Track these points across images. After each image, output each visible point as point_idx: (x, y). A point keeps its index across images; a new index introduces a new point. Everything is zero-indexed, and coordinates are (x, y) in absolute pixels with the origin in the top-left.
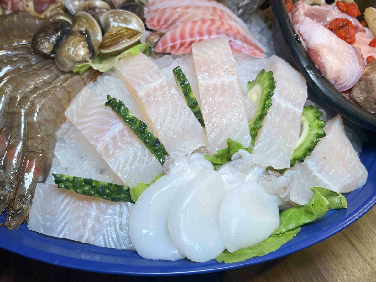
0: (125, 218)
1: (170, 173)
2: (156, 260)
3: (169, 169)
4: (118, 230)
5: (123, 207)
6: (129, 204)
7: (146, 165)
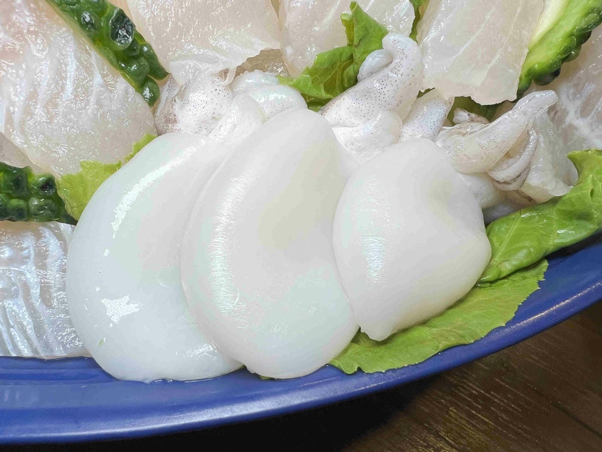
0: (55, 269)
1: (178, 126)
2: (153, 383)
3: (172, 117)
4: (37, 303)
5: (45, 237)
6: (64, 227)
7: (99, 103)
